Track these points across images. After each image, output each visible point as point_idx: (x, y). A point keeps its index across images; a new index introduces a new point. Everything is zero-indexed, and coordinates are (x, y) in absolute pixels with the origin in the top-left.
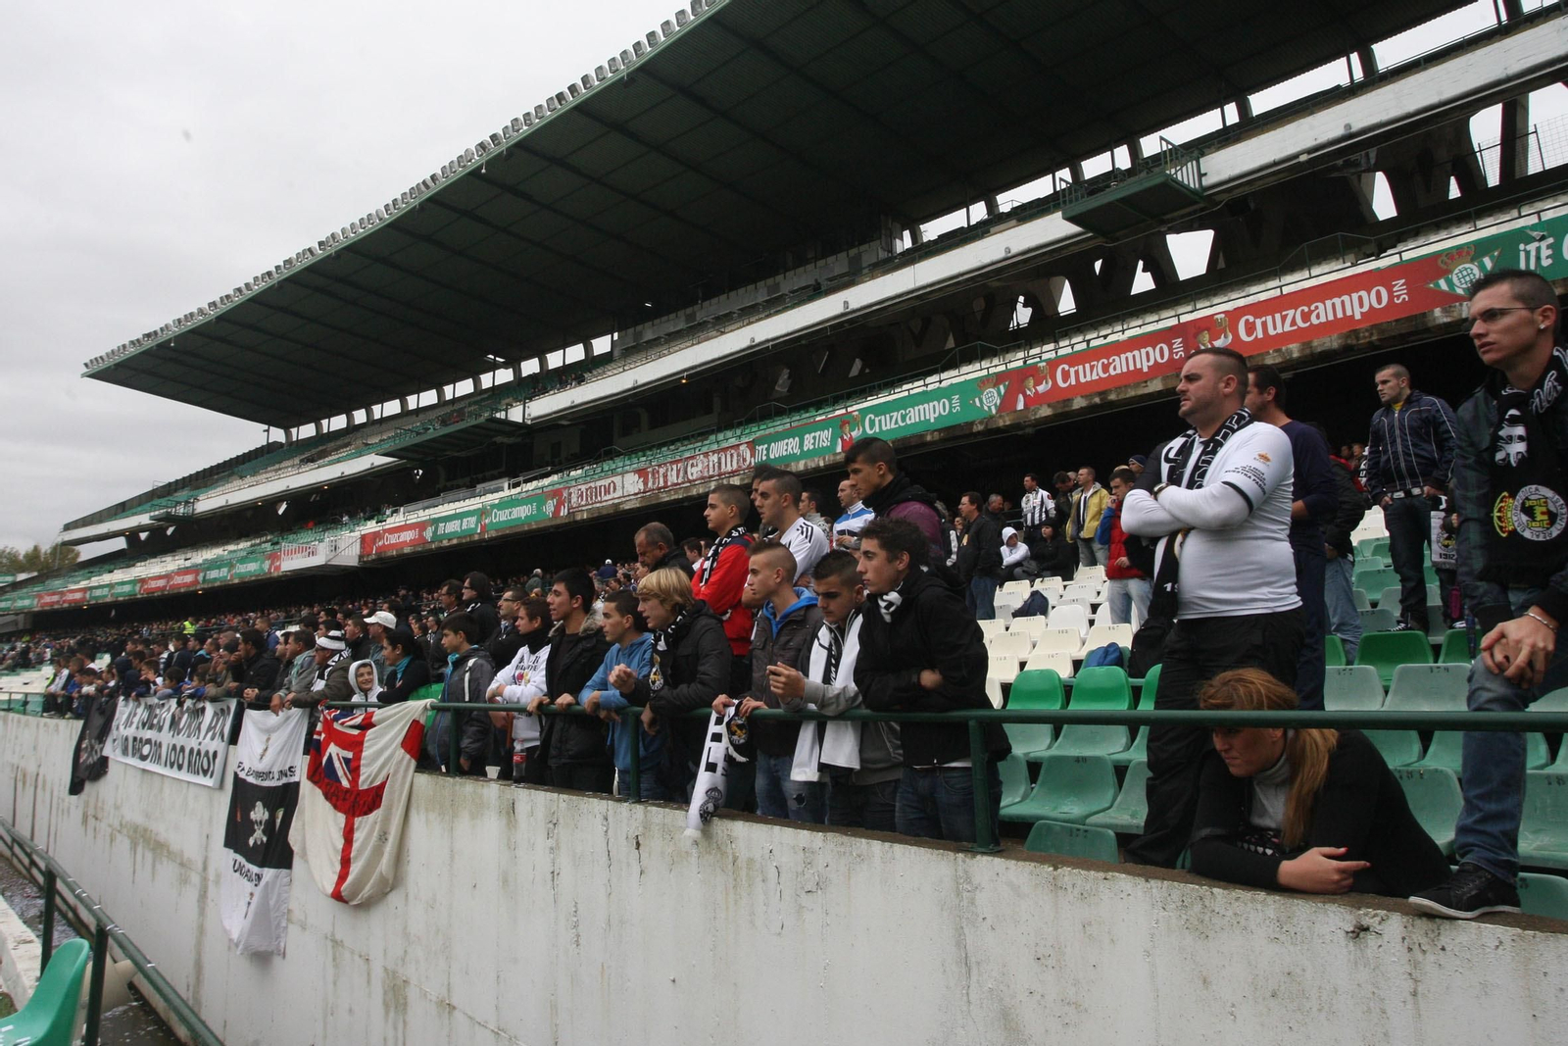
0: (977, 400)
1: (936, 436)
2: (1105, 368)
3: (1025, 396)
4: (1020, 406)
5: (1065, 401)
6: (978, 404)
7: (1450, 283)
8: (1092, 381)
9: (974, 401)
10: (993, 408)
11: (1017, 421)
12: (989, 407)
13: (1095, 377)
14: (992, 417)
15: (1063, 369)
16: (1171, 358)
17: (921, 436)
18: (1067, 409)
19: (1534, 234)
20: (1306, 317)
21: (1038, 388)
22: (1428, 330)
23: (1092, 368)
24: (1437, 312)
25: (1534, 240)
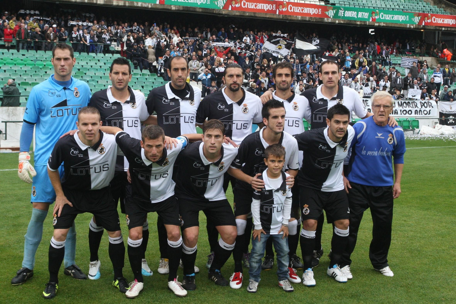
0: (216, 2)
1: (201, 10)
2: (256, 6)
3: (232, 6)
4: (230, 9)
5: (244, 12)
6: (216, 4)
7: (328, 13)
8: (251, 8)
9: (215, 2)
10: (221, 7)
11: (229, 13)
12: (220, 6)
13: (252, 8)
14: (221, 10)
15: (244, 2)
16: (272, 9)
17: (194, 8)
18: (244, 15)
19: (342, 9)
20: (302, 10)
21: (236, 5)
22: (323, 22)
23: (252, 4)
24: (326, 19)
25: (342, 10)
